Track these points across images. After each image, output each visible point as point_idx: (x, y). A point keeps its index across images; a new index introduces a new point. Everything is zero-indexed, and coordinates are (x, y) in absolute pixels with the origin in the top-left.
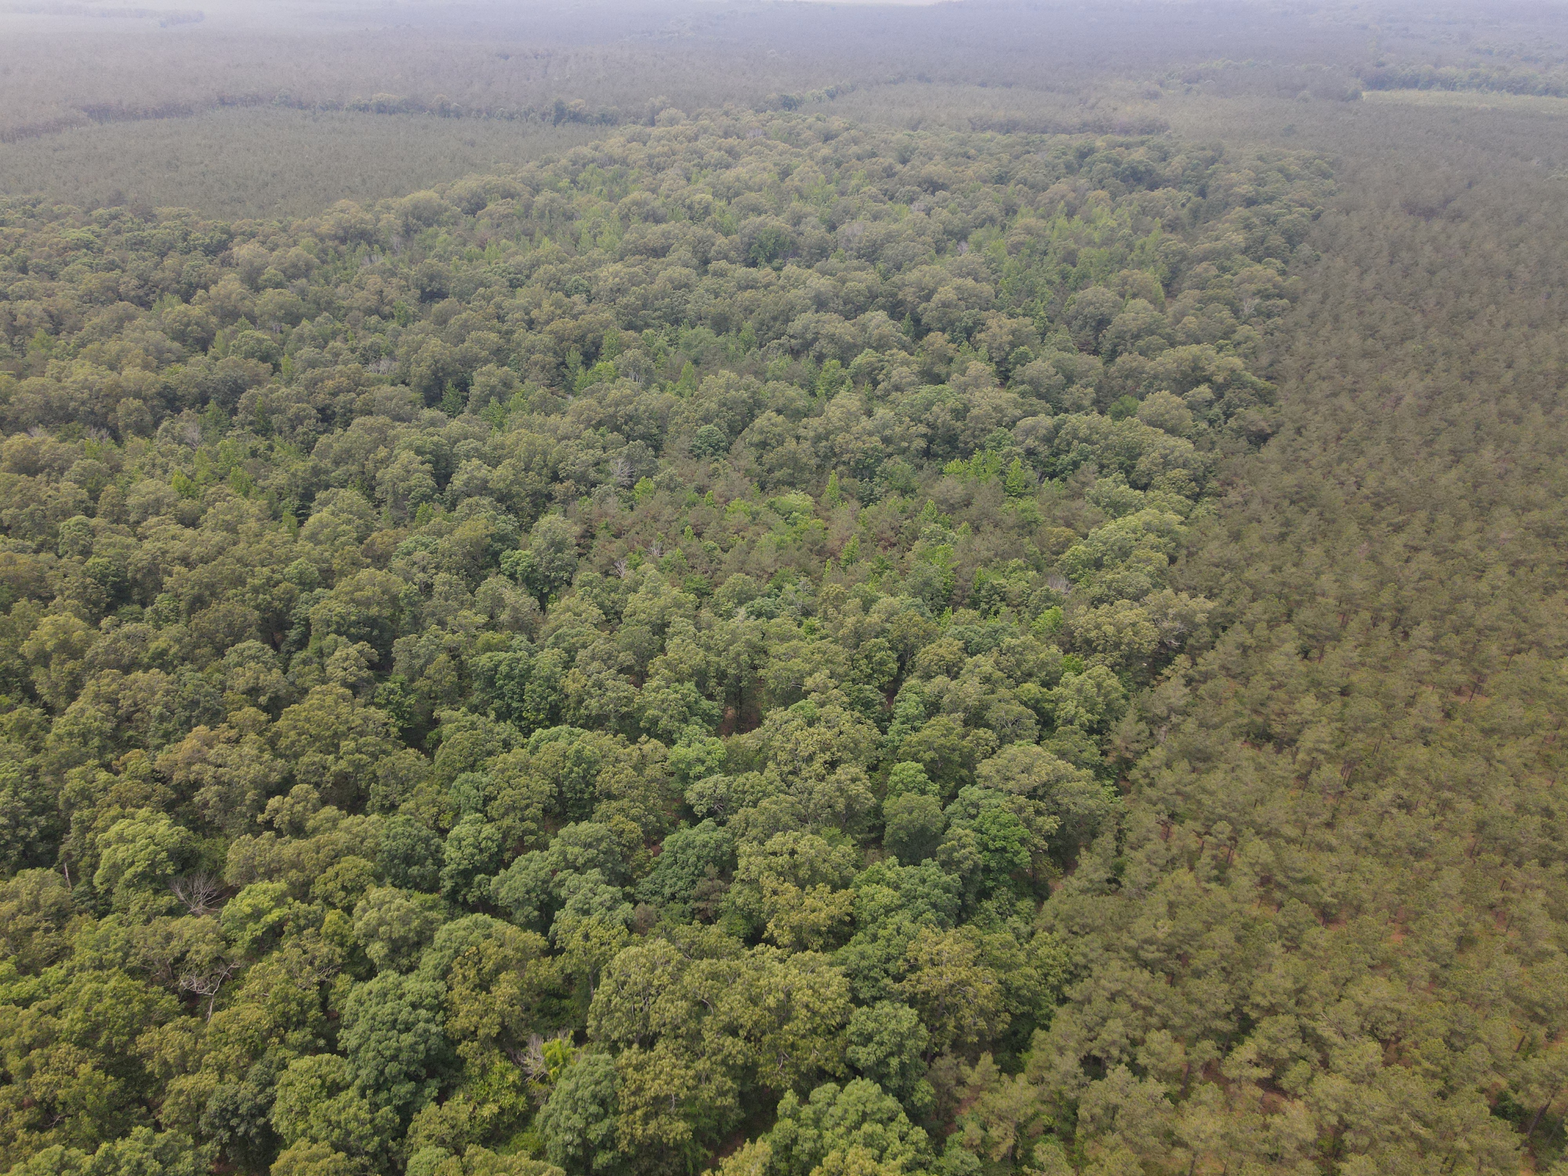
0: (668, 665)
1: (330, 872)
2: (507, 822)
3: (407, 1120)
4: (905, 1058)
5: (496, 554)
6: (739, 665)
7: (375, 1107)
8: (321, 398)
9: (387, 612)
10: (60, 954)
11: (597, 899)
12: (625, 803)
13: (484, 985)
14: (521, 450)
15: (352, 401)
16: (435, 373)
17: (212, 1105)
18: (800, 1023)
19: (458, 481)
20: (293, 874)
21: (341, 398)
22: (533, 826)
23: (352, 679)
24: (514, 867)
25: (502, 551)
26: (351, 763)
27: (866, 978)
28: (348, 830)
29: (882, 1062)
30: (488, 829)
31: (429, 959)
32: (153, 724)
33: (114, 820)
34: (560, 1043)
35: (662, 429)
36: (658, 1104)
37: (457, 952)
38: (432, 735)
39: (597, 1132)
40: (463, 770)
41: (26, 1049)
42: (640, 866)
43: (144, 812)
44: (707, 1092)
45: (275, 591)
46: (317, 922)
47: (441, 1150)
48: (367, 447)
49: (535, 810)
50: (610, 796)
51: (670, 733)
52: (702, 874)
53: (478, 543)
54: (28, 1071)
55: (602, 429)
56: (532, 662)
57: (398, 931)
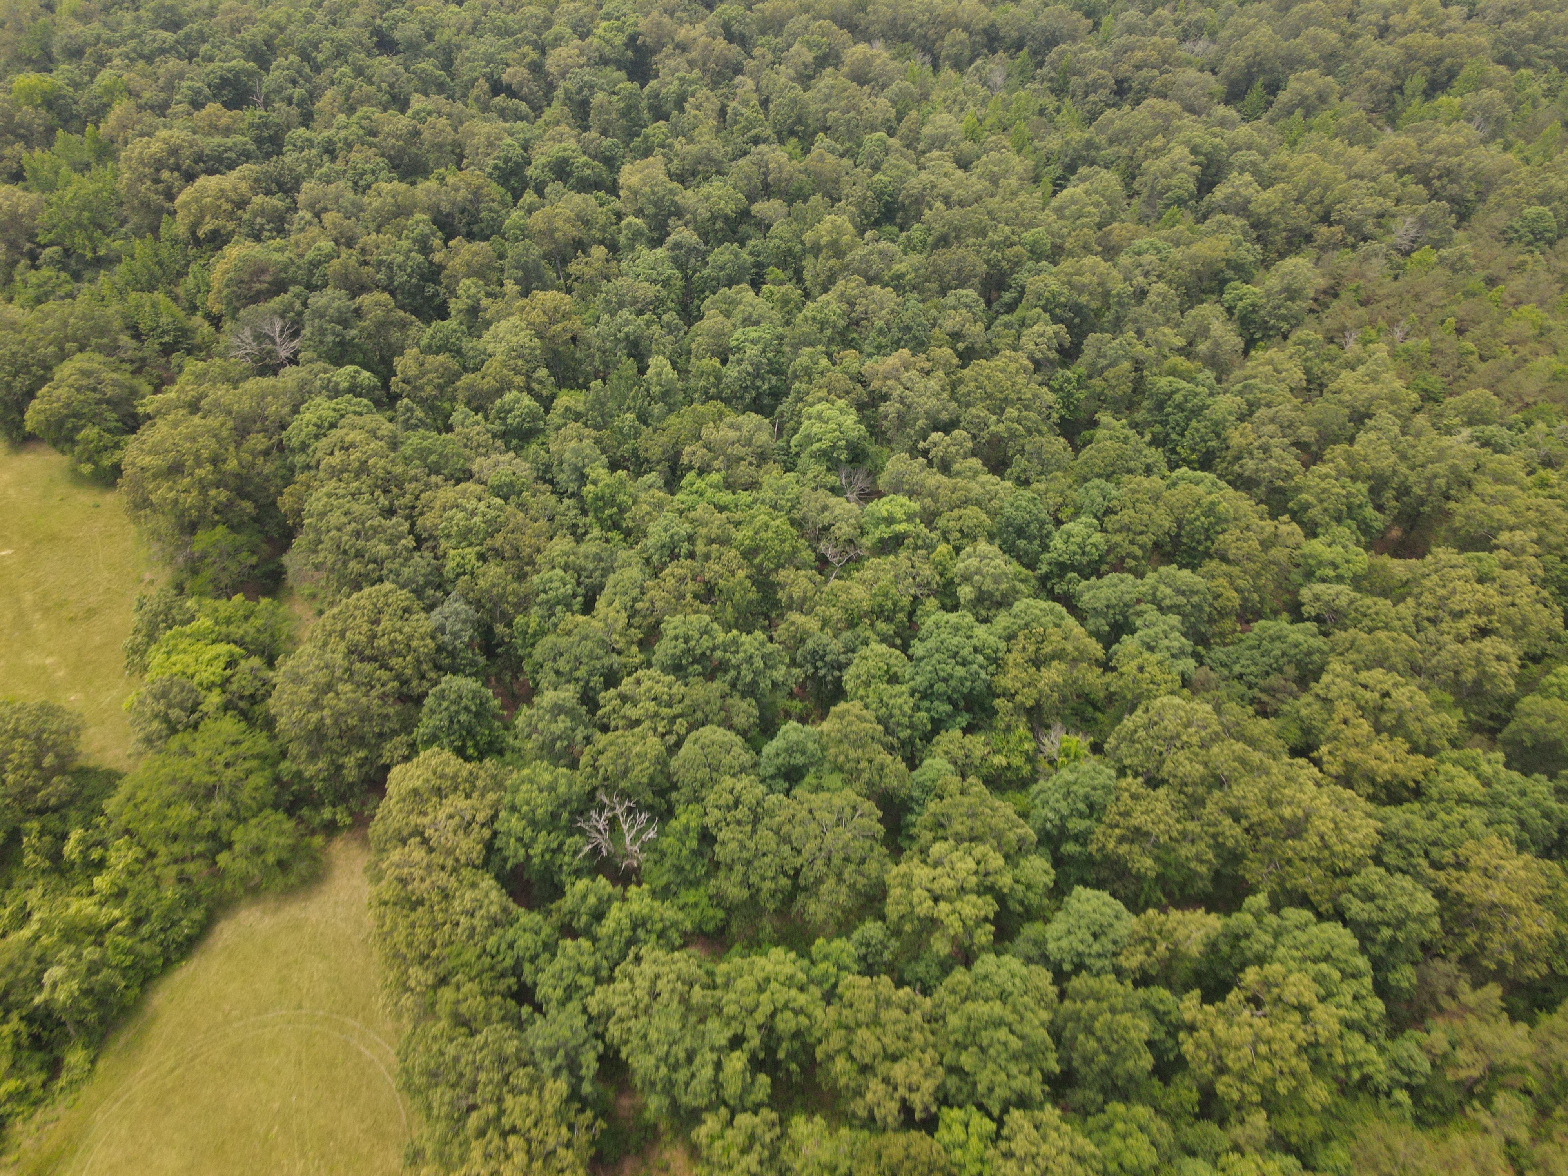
0: (1350, 459)
1: (956, 513)
2: (1117, 538)
3: (935, 731)
4: (1401, 936)
5: (1224, 282)
6: (1429, 489)
7: (916, 708)
8: (1124, 69)
9: (1094, 305)
10: (752, 485)
11: (1166, 642)
12: (1236, 570)
13: (1038, 662)
14: (1301, 178)
15: (1153, 79)
16: (1249, 67)
17: (810, 644)
18: (1308, 845)
19: (1220, 193)
21: (1144, 73)
22: (1139, 553)
23: (1038, 356)
24: (1106, 580)
25: (1231, 280)
26: (1009, 429)
27: (1400, 846)
28: (983, 485)
29: (1374, 926)
30: (1097, 538)
31: (1003, 620)
32: (873, 334)
33: (820, 400)
34: (1079, 742)
35: (1481, 196)
36: (1137, 835)
37: (1027, 625)
38: (1086, 434)
39: (1076, 825)
40: (1099, 476)
41: (711, 541)
42: (1222, 635)
44: (1185, 851)
45: (1008, 251)
46: (930, 548)
47: (951, 767)
48: (1146, 132)
49: (1147, 540)
50: (1224, 559)
51: (1316, 525)
52: (1280, 670)
53: (1210, 265)
54: (707, 557)
55: (1406, 178)
56: (1209, 401)
57: (988, 585)
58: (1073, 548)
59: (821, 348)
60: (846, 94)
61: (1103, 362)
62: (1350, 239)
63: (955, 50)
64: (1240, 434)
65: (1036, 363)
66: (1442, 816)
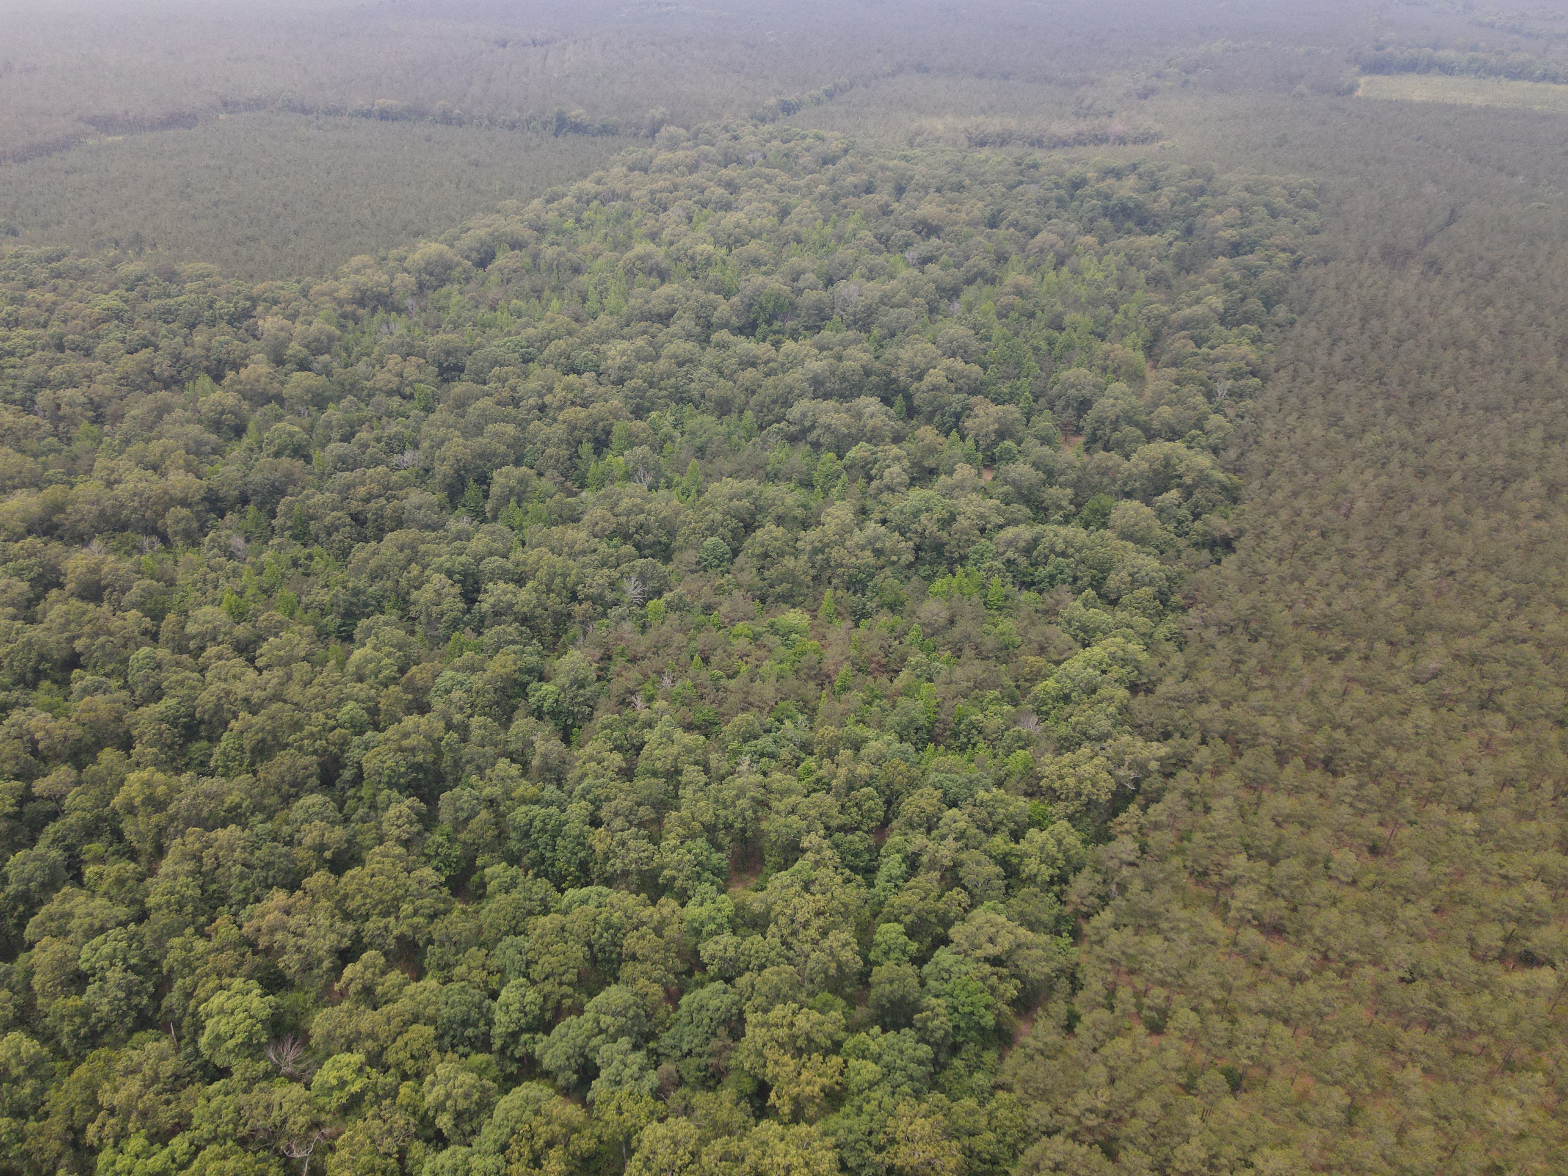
1: (400, 1042)
2: (548, 987)
5: (524, 686)
9: (430, 758)
11: (628, 1072)
12: (648, 966)
13: (537, 1161)
14: (542, 574)
15: (382, 508)
16: (457, 472)
19: (486, 603)
20: (369, 1044)
21: (373, 505)
22: (570, 991)
23: (405, 836)
24: (555, 1032)
25: (528, 683)
26: (411, 926)
28: (412, 997)
30: (531, 995)
31: (489, 1133)
38: (475, 878)
42: (662, 1023)
43: (238, 983)
45: (330, 736)
49: (571, 976)
52: (714, 1034)
53: (508, 678)
55: (616, 541)
56: (563, 817)
57: (462, 1104)
58: (515, 1016)
59: (190, 930)
60: (86, 618)
61: (462, 815)
62: (600, 609)
63: (181, 526)
64: (599, 840)
65: (406, 844)
66: (866, 1107)
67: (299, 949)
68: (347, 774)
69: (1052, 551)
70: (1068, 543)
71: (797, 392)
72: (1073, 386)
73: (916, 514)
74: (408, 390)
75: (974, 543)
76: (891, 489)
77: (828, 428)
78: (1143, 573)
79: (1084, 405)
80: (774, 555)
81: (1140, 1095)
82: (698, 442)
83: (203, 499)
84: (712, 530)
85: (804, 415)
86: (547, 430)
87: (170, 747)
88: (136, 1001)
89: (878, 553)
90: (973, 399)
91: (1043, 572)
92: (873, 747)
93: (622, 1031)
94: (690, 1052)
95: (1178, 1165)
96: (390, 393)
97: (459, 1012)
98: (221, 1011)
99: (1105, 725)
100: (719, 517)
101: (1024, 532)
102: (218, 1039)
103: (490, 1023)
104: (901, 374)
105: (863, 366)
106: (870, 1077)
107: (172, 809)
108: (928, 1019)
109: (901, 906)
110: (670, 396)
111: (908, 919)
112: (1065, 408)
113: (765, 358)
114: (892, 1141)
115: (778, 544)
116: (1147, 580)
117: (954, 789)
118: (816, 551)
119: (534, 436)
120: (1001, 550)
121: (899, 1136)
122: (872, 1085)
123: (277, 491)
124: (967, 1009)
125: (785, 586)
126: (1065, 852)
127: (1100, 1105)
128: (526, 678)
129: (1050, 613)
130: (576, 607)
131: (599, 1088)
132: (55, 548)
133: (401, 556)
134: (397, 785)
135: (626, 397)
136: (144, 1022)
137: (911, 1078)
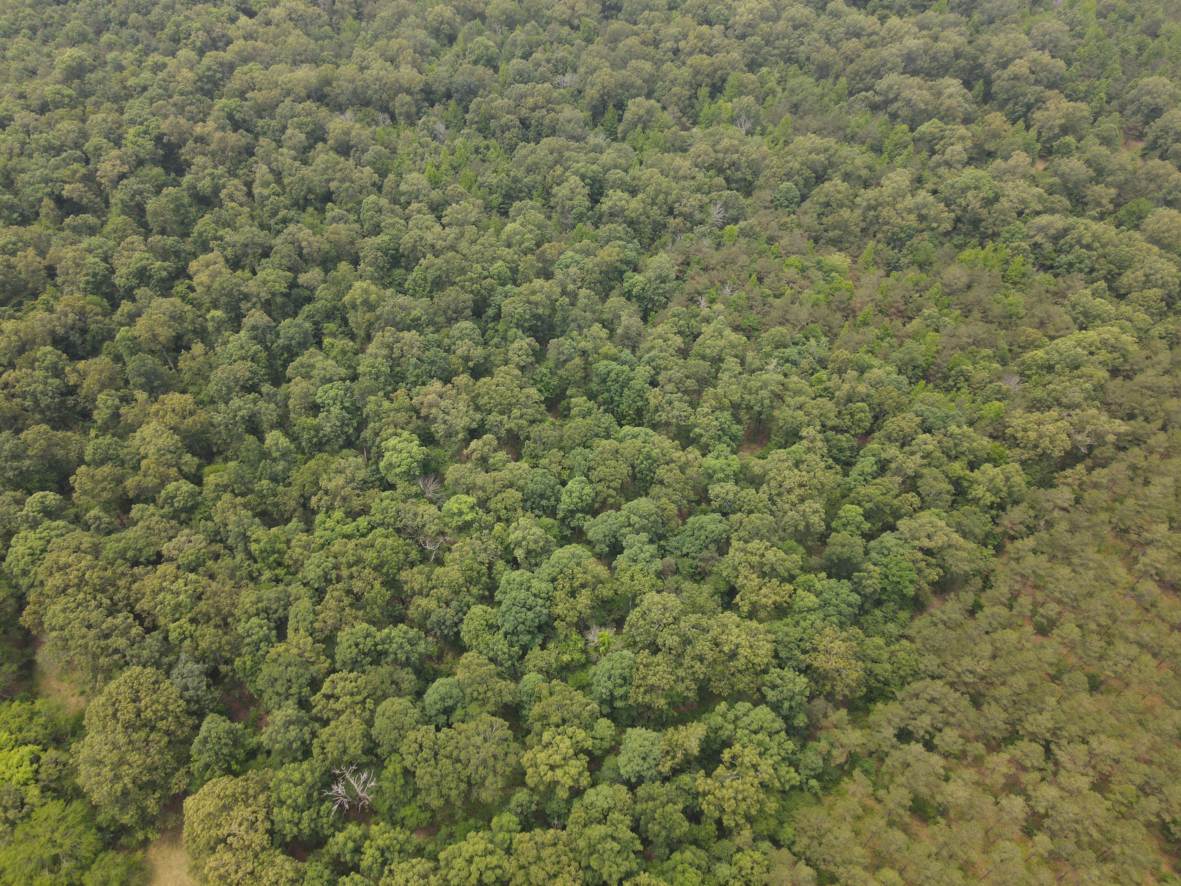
0: (716, 397)
1: (499, 497)
2: (600, 487)
3: (524, 654)
4: (793, 704)
5: (622, 273)
6: (762, 404)
7: (511, 645)
8: (524, 112)
11: (642, 555)
12: (670, 491)
13: (573, 594)
15: (543, 117)
16: (602, 96)
17: (433, 618)
18: (740, 663)
19: (605, 205)
20: (480, 493)
21: (536, 114)
22: (614, 493)
23: (522, 364)
24: (599, 517)
25: (625, 271)
26: (517, 424)
28: (511, 471)
29: (781, 702)
30: (588, 490)
31: (546, 569)
32: (411, 368)
33: (391, 435)
34: (608, 633)
36: (651, 689)
37: (561, 570)
39: (619, 692)
40: (579, 445)
42: (672, 530)
43: (406, 434)
44: (680, 687)
45: (483, 283)
46: (490, 527)
48: (549, 163)
49: (616, 484)
50: (661, 482)
51: (707, 446)
52: (707, 547)
53: (611, 265)
56: (632, 375)
57: (532, 546)
58: (575, 500)
59: (381, 393)
60: (339, 167)
61: (563, 358)
62: (688, 225)
63: (405, 109)
64: (654, 396)
65: (522, 369)
66: (802, 623)
67: (445, 422)
68: (491, 312)
69: (1079, 242)
70: (1096, 237)
71: (889, 65)
72: (1149, 93)
73: (964, 190)
74: (576, 22)
75: (1009, 223)
76: (948, 164)
77: (908, 102)
78: (1159, 276)
79: (1155, 112)
80: (834, 205)
81: (1013, 672)
82: (795, 99)
83: (422, 90)
84: (789, 176)
85: (890, 87)
86: (676, 71)
87: (382, 269)
88: (346, 429)
89: (922, 218)
90: (1048, 93)
91: (1063, 259)
92: (876, 373)
93: (644, 529)
94: (687, 555)
95: (1027, 726)
96: (563, 23)
97: (539, 488)
98: (394, 449)
99: (1077, 397)
100: (797, 166)
101: (1058, 221)
102: (390, 466)
103: (558, 500)
104: (988, 60)
105: (955, 49)
106: (810, 605)
107: (378, 311)
108: (863, 578)
109: (865, 495)
110: (781, 55)
111: (868, 505)
112: (1134, 113)
113: (869, 30)
114: (815, 649)
115: (839, 196)
116: (1160, 282)
117: (932, 419)
118: (870, 208)
119: (666, 75)
120: (1032, 233)
121: (821, 647)
122: (810, 610)
123: (471, 92)
124: (895, 579)
125: (837, 232)
126: (1010, 487)
127: (979, 670)
128: (624, 267)
129: (1059, 296)
130: (671, 220)
131: (621, 561)
132: (324, 112)
133: (551, 158)
134: (522, 326)
135: (745, 51)
136: (349, 444)
137: (840, 613)
